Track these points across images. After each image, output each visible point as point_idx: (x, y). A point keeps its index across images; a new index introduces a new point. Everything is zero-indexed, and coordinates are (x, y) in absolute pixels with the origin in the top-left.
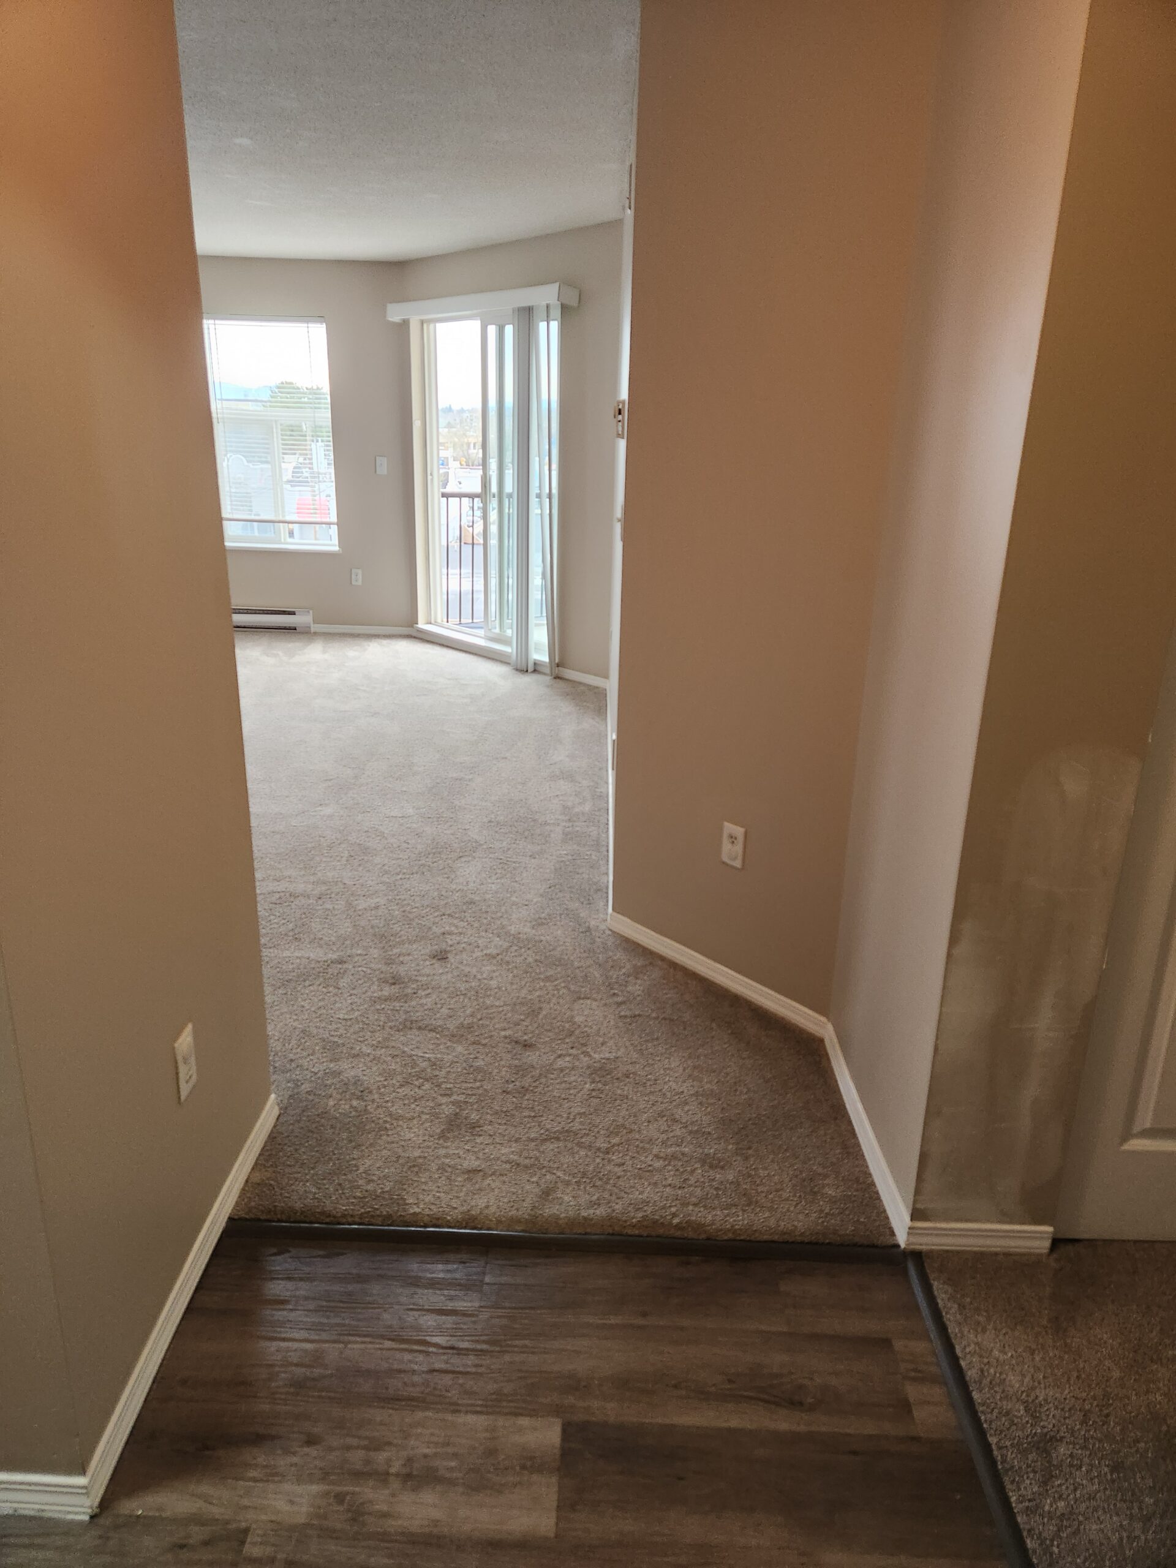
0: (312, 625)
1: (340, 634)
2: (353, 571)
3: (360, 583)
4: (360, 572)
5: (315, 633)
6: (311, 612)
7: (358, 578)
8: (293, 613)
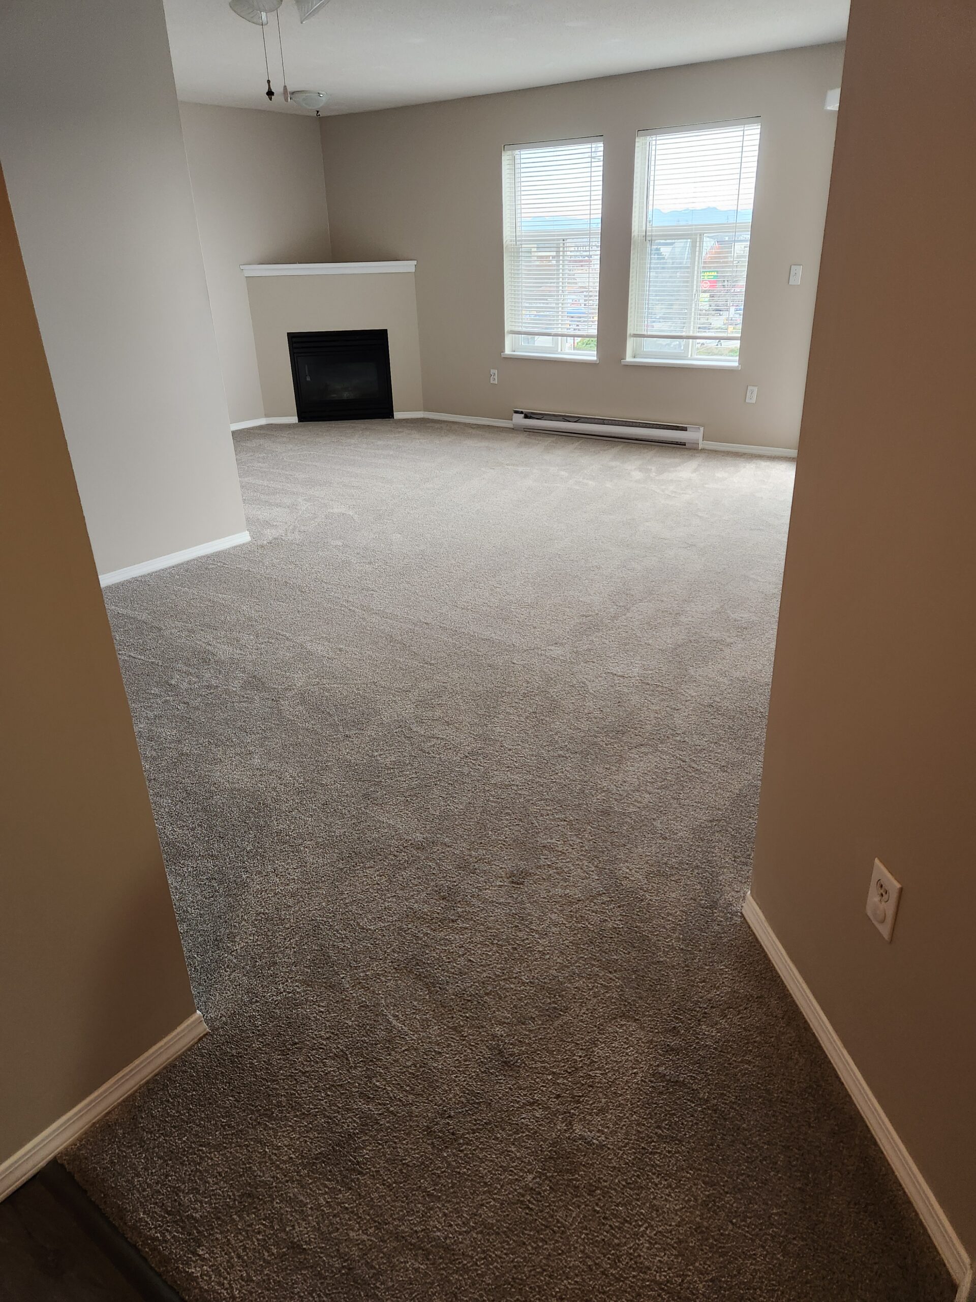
0: (700, 441)
1: (724, 452)
2: (750, 388)
3: (754, 401)
4: (756, 389)
5: (703, 450)
6: (702, 429)
7: (752, 396)
8: (685, 429)
